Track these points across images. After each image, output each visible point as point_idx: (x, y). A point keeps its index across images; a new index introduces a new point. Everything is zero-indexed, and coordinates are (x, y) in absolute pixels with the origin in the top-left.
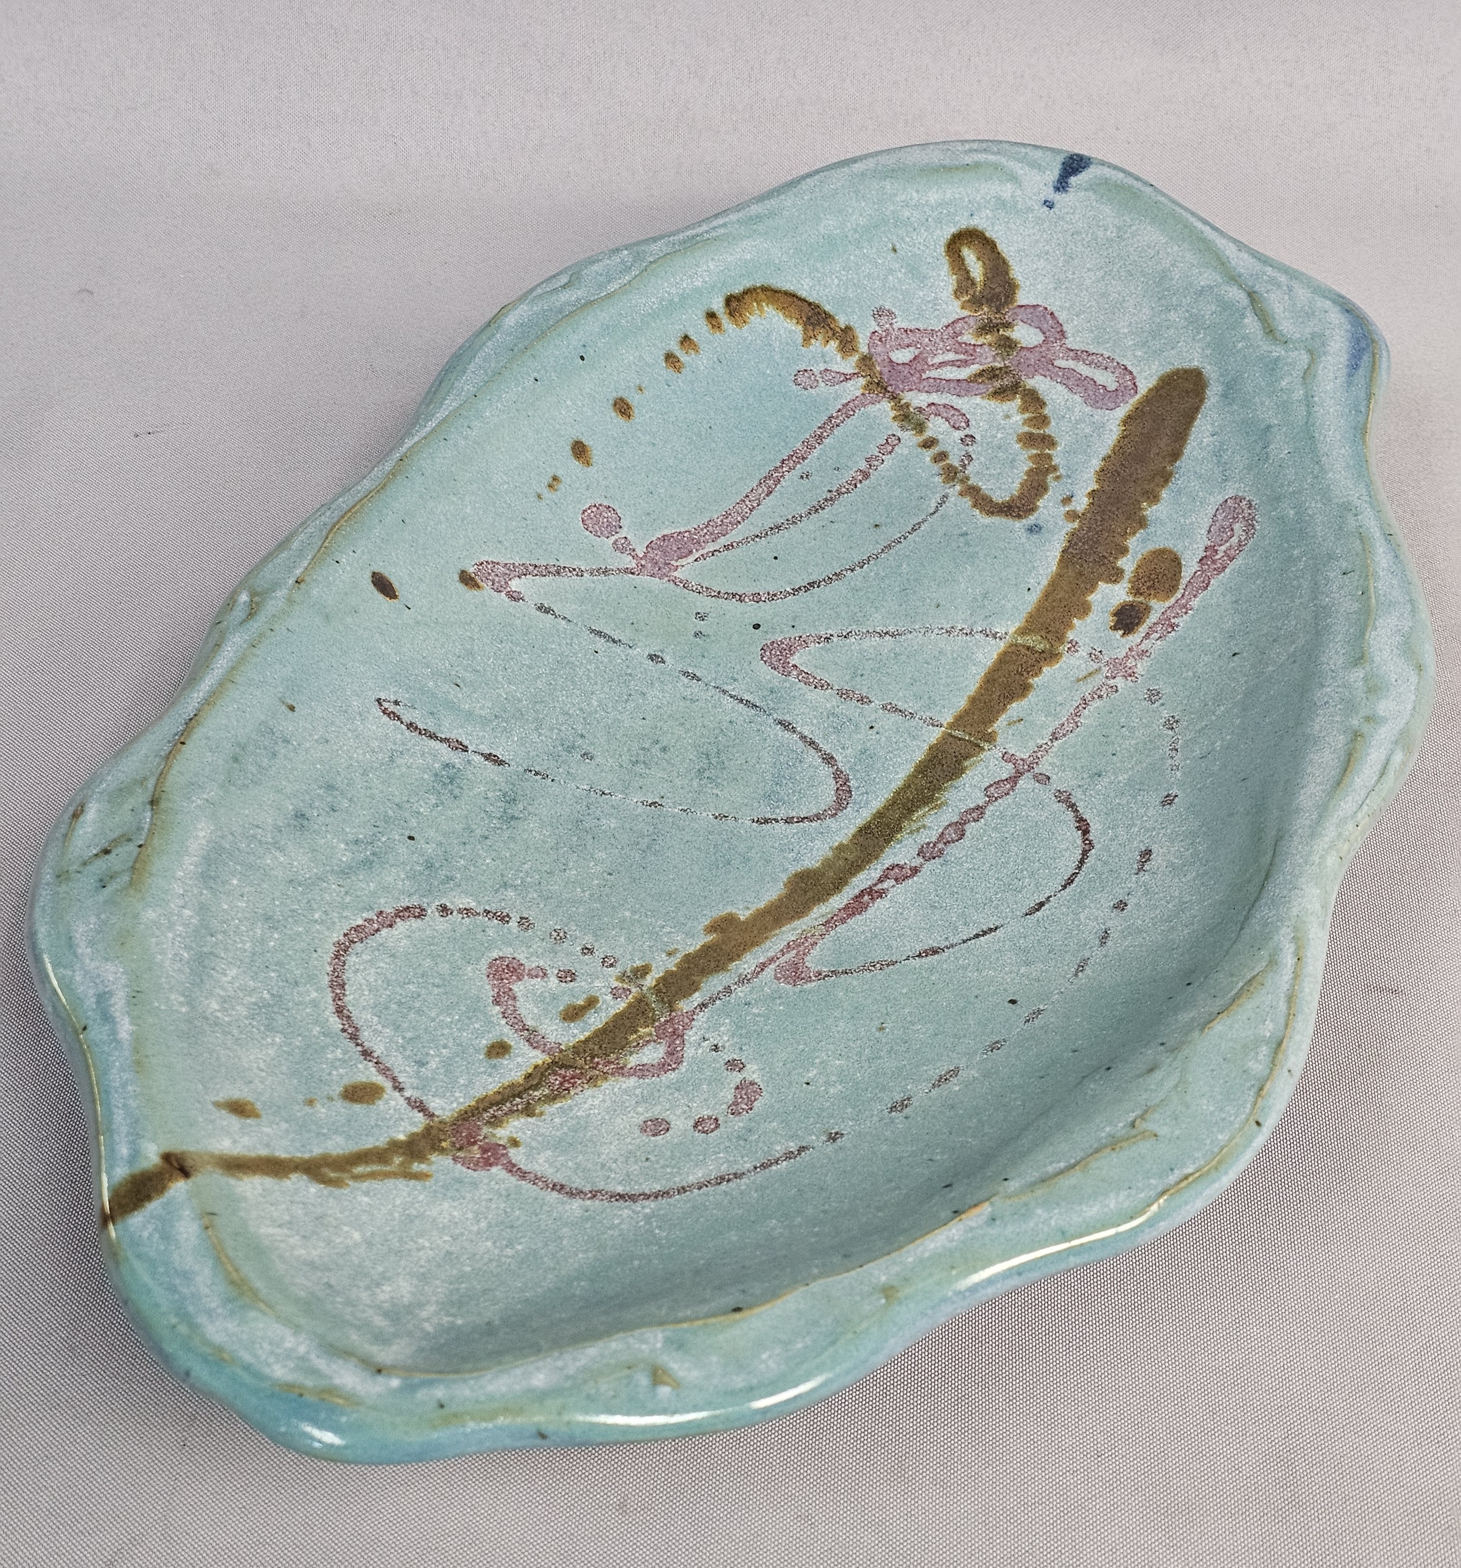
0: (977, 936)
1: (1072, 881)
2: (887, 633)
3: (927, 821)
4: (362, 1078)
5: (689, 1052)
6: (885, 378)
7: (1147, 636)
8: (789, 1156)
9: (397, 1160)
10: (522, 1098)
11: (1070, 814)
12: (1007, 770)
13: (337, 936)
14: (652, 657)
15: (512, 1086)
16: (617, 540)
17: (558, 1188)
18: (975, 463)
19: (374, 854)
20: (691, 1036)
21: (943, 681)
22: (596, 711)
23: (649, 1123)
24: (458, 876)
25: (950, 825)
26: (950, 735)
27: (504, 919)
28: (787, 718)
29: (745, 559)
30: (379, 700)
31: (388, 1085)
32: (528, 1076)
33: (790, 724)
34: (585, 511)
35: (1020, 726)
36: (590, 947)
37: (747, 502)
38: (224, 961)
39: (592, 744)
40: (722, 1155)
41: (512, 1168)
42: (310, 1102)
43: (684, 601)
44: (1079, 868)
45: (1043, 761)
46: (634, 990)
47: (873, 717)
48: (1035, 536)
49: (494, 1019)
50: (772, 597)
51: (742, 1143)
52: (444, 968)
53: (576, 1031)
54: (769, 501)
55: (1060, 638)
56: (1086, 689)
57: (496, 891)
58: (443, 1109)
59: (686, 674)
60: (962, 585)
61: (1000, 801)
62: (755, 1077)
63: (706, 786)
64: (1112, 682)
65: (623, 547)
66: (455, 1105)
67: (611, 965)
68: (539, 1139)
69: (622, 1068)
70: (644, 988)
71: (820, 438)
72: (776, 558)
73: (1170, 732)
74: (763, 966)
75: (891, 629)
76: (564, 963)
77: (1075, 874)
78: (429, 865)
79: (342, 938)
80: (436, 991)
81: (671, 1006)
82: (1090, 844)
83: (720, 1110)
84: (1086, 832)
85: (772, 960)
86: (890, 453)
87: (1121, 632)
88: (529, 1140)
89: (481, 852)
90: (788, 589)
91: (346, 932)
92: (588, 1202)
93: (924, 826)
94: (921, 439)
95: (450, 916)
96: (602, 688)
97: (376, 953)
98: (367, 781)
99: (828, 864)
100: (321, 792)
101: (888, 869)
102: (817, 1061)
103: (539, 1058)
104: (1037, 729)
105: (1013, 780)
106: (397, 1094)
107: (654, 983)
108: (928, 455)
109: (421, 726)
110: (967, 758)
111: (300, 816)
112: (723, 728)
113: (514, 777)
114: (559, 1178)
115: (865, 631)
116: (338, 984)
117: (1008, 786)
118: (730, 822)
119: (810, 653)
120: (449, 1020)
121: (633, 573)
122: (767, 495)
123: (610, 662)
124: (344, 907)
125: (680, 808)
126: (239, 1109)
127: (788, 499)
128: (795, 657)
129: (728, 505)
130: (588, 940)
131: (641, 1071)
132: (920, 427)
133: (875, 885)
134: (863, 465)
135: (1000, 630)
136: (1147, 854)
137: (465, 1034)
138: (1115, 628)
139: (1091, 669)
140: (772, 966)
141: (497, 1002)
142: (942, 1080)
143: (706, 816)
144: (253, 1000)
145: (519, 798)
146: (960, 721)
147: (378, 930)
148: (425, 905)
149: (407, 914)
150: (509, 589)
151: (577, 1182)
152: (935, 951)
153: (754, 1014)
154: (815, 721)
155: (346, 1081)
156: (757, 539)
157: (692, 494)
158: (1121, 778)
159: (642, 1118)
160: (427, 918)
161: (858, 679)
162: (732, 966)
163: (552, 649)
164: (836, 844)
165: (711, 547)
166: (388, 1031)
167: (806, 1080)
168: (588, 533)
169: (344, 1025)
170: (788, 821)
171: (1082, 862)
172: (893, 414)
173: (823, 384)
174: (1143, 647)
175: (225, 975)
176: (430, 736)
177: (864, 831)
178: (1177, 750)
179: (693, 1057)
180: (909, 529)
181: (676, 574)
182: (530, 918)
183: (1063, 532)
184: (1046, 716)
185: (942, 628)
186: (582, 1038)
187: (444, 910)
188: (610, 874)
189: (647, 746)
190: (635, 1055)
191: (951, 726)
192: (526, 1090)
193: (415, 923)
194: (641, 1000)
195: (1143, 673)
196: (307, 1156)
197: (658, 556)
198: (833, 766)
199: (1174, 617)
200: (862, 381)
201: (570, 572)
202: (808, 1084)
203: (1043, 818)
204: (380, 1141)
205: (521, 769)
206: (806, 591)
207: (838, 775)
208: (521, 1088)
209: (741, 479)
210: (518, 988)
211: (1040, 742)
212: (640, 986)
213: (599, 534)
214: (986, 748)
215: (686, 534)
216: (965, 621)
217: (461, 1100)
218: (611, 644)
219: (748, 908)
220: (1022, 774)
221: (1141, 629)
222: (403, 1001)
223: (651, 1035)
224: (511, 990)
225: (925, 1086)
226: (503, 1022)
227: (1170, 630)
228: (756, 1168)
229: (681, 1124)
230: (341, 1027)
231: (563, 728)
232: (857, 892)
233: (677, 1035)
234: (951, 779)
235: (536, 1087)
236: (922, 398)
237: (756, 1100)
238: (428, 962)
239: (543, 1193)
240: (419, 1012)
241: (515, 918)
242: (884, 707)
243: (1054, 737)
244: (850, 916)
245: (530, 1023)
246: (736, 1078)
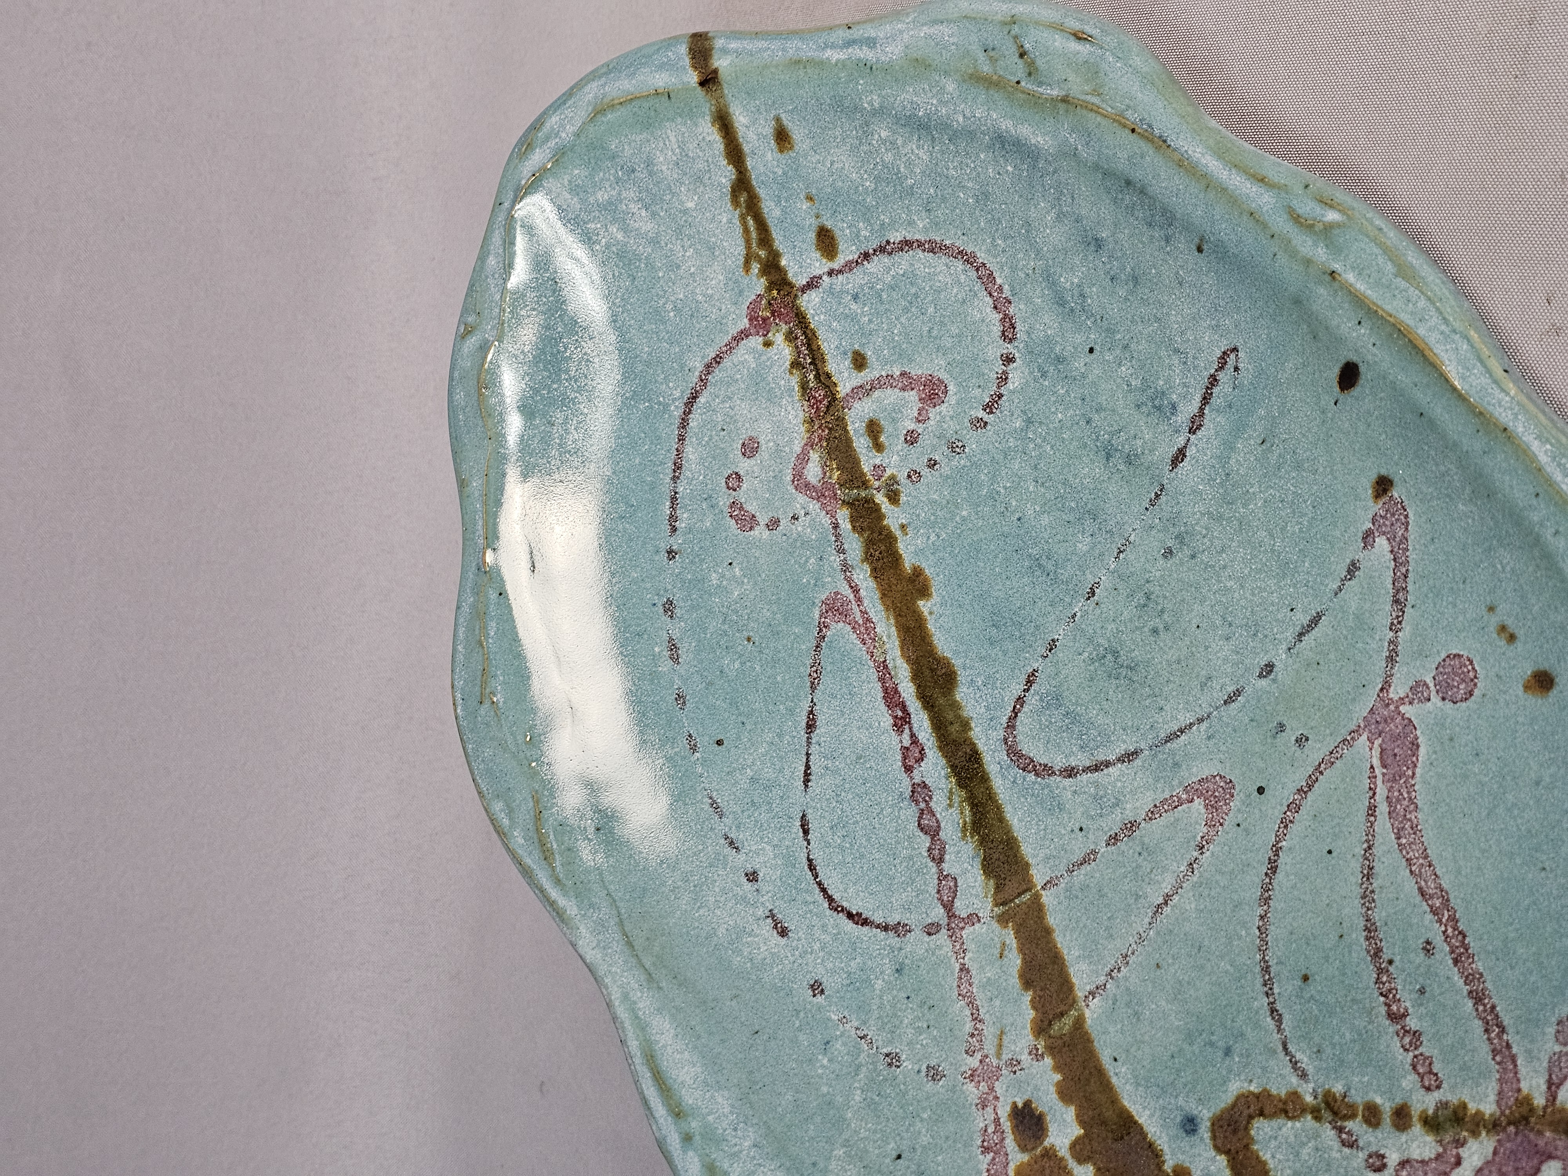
0: (808, 767)
1: (811, 870)
2: (1166, 903)
3: (954, 812)
4: (842, 246)
5: (801, 499)
6: (1532, 1136)
7: (997, 1121)
8: (673, 518)
9: (762, 253)
10: (810, 364)
11: (878, 918)
12: (961, 907)
13: (982, 257)
14: (1269, 669)
15: (824, 361)
16: (1428, 688)
17: (718, 360)
18: (1336, 1144)
19: (1072, 310)
20: (814, 506)
21: (1084, 918)
22: (1220, 582)
23: (756, 445)
24: (1046, 383)
25: (939, 827)
26: (1029, 889)
27: (989, 408)
28: (1138, 762)
29: (1347, 820)
30: (1235, 350)
31: (836, 265)
32: (829, 376)
33: (1129, 761)
34: (1471, 663)
35: (997, 952)
36: (936, 467)
37: (1421, 861)
38: (931, 149)
39: (1182, 564)
40: (701, 478)
41: (743, 335)
42: (810, 198)
43: (1328, 731)
44: (820, 884)
45: (949, 943)
46: (877, 484)
47: (1091, 836)
48: (1178, 1119)
49: (888, 367)
50: (1285, 823)
51: (705, 496)
52: (948, 342)
53: (857, 425)
54: (1410, 886)
55: (1051, 1050)
56: (989, 1032)
57: (1024, 412)
58: (808, 302)
59: (1238, 693)
60: (1164, 1003)
61: (936, 882)
62: (756, 532)
63: (1095, 649)
64: (978, 1056)
65: (1418, 691)
66: (812, 311)
67: (909, 476)
68: (768, 363)
69: (812, 446)
70: (875, 492)
71: (1478, 997)
72: (1330, 852)
73: (885, 1051)
74: (856, 590)
75: (1167, 910)
76: (926, 441)
77: (816, 876)
78: (1060, 360)
79: (981, 261)
80: (926, 329)
81: (848, 503)
82: (836, 910)
83: (741, 496)
84: (850, 916)
85: (859, 600)
86: (1414, 1067)
87: (1020, 1105)
88: (769, 355)
89: (1072, 412)
90: (1284, 843)
91: (988, 266)
92: (697, 374)
93: (950, 806)
94: (1415, 1113)
95: (1001, 362)
96: (1246, 598)
97: (967, 288)
98: (1149, 320)
99: (955, 706)
100: (1128, 269)
101: (923, 749)
102: (746, 581)
103: (843, 389)
104: (984, 963)
105: (948, 907)
106: (826, 270)
107: (877, 501)
108: (1386, 1106)
109: (1215, 390)
110: (998, 888)
111: (1099, 244)
112: (1159, 699)
113: (1157, 471)
114: (727, 362)
115: (1184, 885)
116: (934, 248)
117: (945, 898)
118: (1043, 651)
119: (1197, 823)
120: (896, 331)
121: (1382, 690)
122: (1420, 889)
123: (1277, 620)
124: (1014, 269)
125: (1078, 614)
126: (782, 137)
127: (1404, 910)
128: (1202, 807)
129: (1429, 836)
130: (945, 469)
131: (803, 458)
132: (1432, 1124)
133: (911, 729)
134: (1412, 1023)
135: (1095, 1003)
136: (783, 932)
137: (880, 340)
138: (1027, 1104)
139: (1005, 1051)
140: (852, 597)
141: (903, 374)
142: (673, 647)
143: (1060, 633)
144: (902, 170)
145: (1132, 469)
146: (1037, 908)
147: (991, 295)
148: (1016, 344)
149: (1007, 325)
150: (1377, 534)
151: (718, 374)
152: (811, 726)
153: (809, 558)
154: (1119, 784)
155: (838, 233)
156: (1365, 845)
157: (1461, 803)
158: (880, 982)
159: (762, 442)
160: (1001, 342)
161: (1138, 849)
162: (867, 567)
163: (1304, 562)
164: (973, 725)
165: (1381, 791)
166: (888, 279)
167: (734, 564)
168: (1443, 655)
169: (894, 243)
170: (1020, 700)
171: (824, 890)
172: (1472, 1107)
173: (1557, 1048)
174: (989, 1109)
175: (918, 148)
176: (1204, 398)
177: (975, 756)
178: (861, 1038)
179: (796, 499)
180: (1278, 1006)
181: (1364, 737)
182: (984, 430)
183: (1166, 1149)
184: (989, 979)
185: (1133, 954)
186: (849, 428)
187: (1008, 360)
188: (1019, 519)
189: (1165, 616)
190: (818, 459)
191: (1037, 897)
192: (817, 370)
193: (997, 329)
194: (865, 484)
195: (965, 1087)
196: (754, 183)
197: (1395, 727)
198: (1061, 772)
199: (994, 1159)
200: (1539, 1101)
201: (1398, 617)
202: (730, 564)
203: (893, 900)
204: (779, 243)
205: (1165, 482)
206: (1270, 859)
207: (1046, 770)
208: (819, 365)
209: (1459, 872)
210: (912, 396)
211: (969, 955)
212: (878, 489)
213: (1441, 669)
214: (996, 909)
215: (1410, 773)
216: (1126, 979)
217: (816, 318)
218: (1298, 629)
219: (931, 613)
220: (949, 917)
221: (1009, 1124)
222: (919, 300)
223: (830, 478)
224: (912, 389)
225: (676, 634)
226: (884, 374)
227: (985, 1144)
228: (676, 493)
229: (744, 466)
230: (892, 241)
231: (1206, 540)
232: (911, 710)
233: (820, 497)
234: (984, 859)
235: (817, 377)
236: (1475, 1157)
237: (737, 524)
238: (955, 330)
239: (717, 348)
240: (906, 310)
241: (986, 417)
242: (1094, 852)
243: (964, 969)
244: (886, 690)
245: (877, 394)
246: (763, 519)
